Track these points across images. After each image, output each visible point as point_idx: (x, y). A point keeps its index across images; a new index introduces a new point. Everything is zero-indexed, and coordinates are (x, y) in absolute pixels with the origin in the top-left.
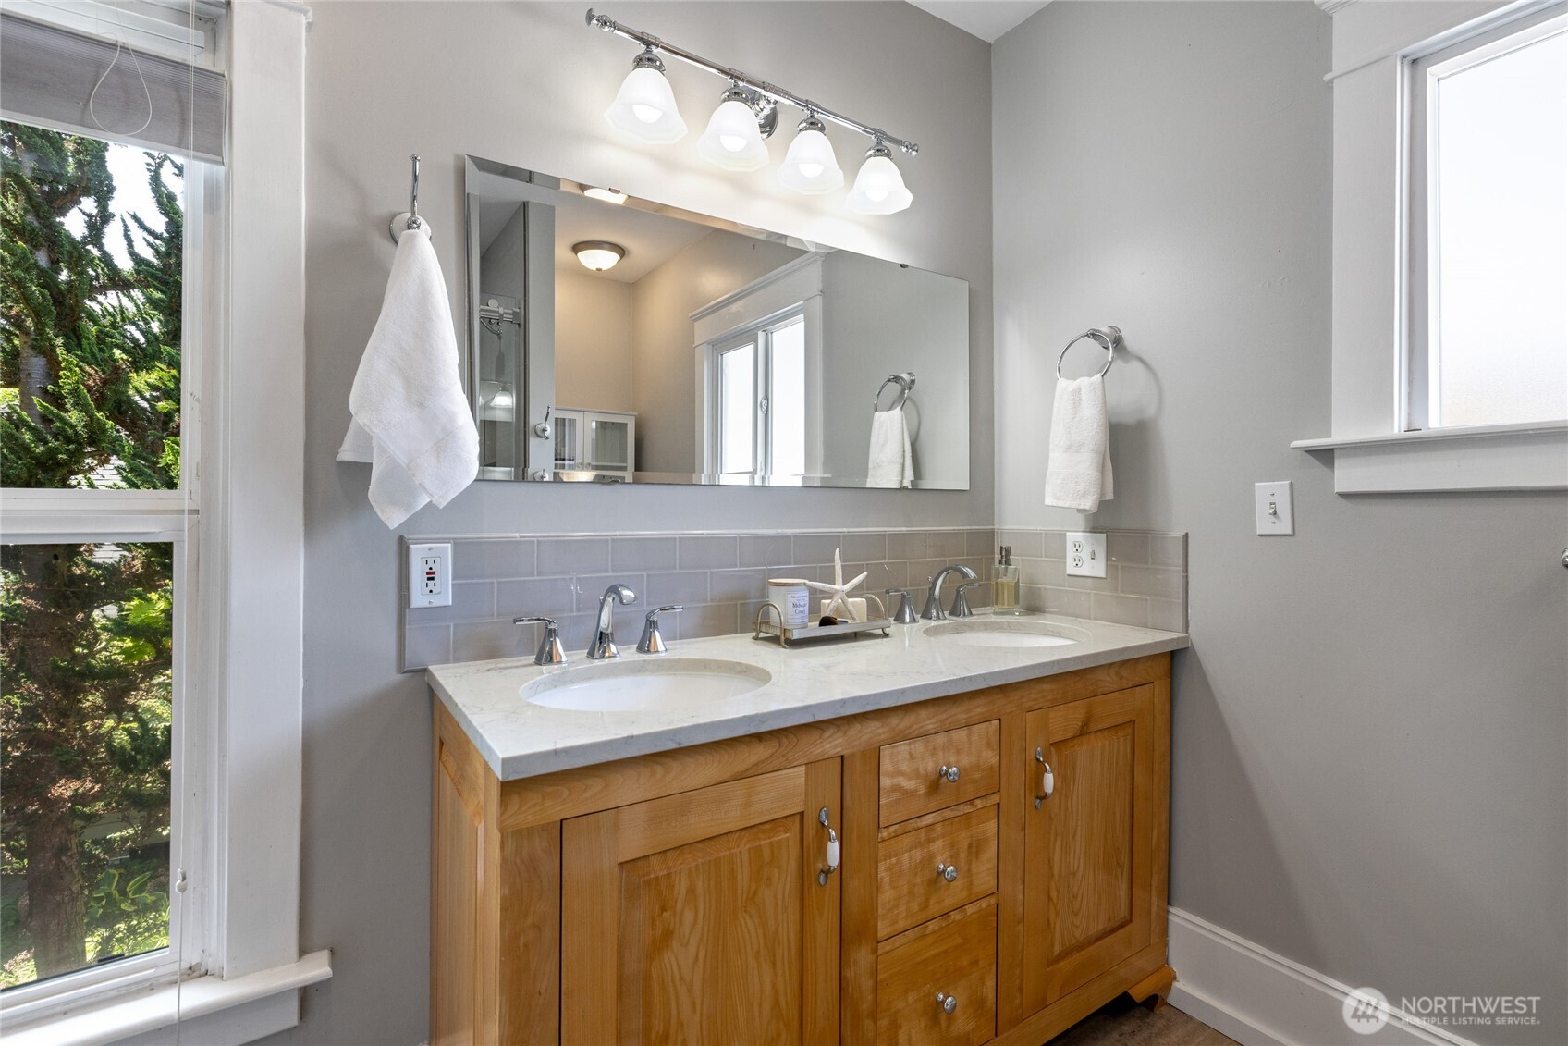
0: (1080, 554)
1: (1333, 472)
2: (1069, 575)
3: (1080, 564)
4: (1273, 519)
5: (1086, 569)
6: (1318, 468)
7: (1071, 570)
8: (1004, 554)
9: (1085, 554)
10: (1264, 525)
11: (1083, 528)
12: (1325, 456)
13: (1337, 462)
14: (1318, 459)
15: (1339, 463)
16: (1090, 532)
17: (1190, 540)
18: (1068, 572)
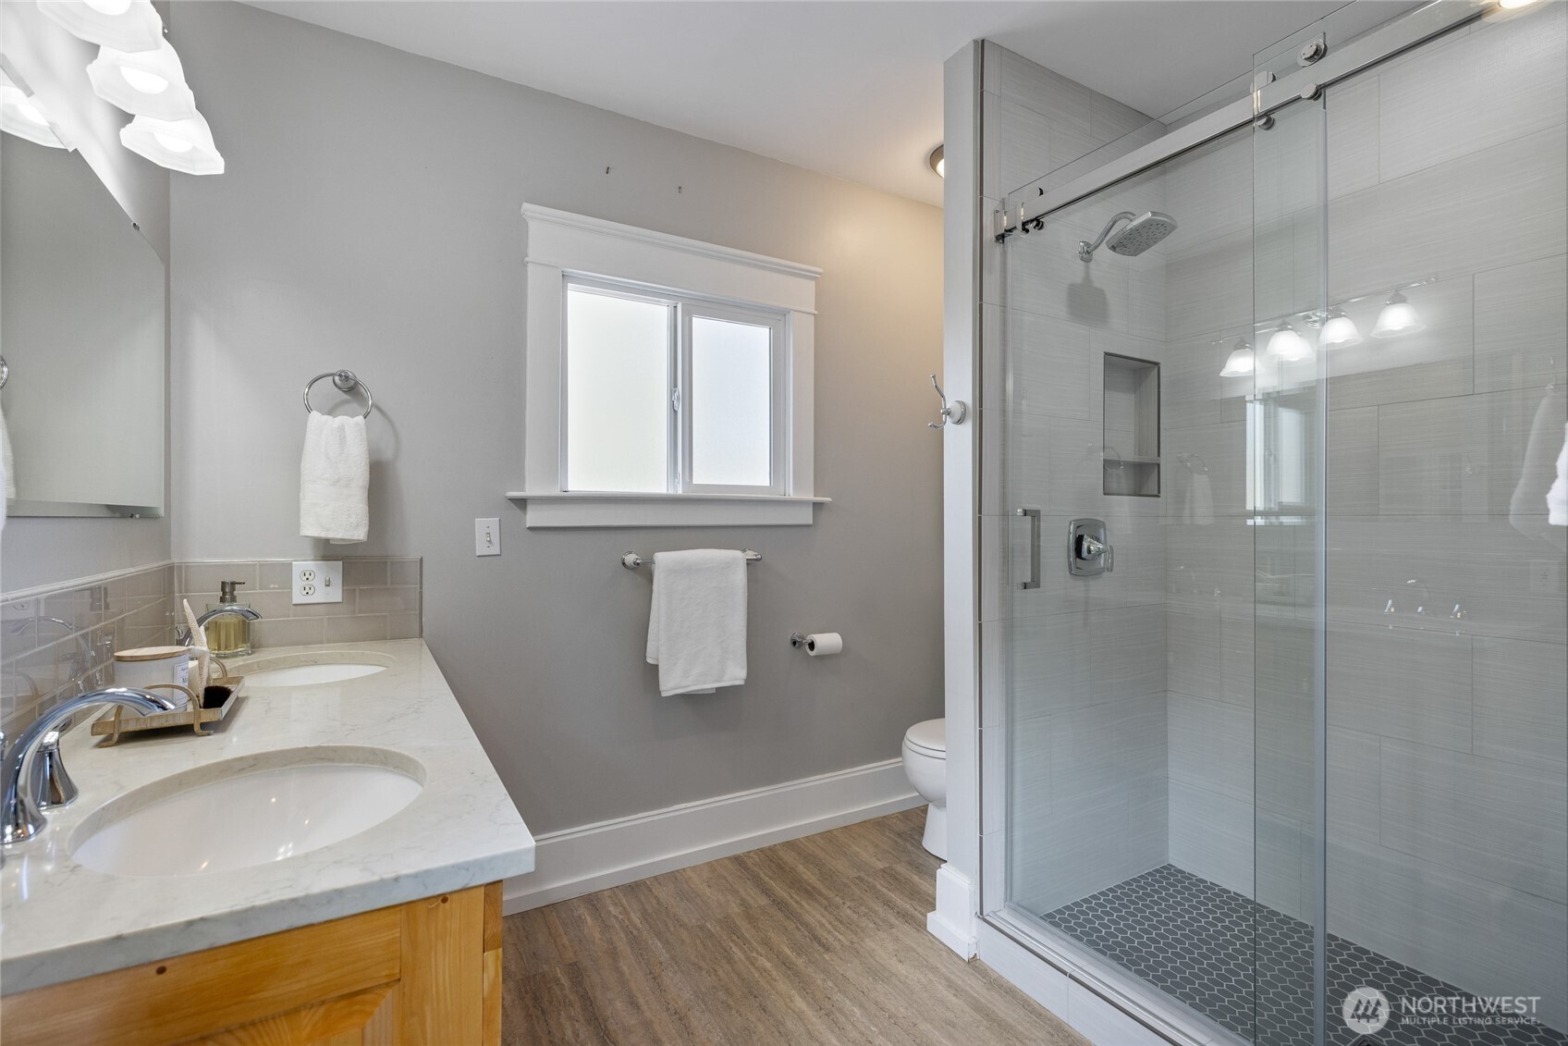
0: (311, 583)
1: (525, 513)
2: (294, 605)
3: (311, 592)
4: (488, 544)
5: (321, 595)
6: (515, 510)
7: (298, 597)
8: (227, 590)
9: (318, 582)
10: (481, 549)
11: (312, 557)
12: (522, 503)
13: (529, 507)
14: (515, 504)
15: (529, 508)
16: (322, 560)
17: (424, 562)
18: (294, 602)
